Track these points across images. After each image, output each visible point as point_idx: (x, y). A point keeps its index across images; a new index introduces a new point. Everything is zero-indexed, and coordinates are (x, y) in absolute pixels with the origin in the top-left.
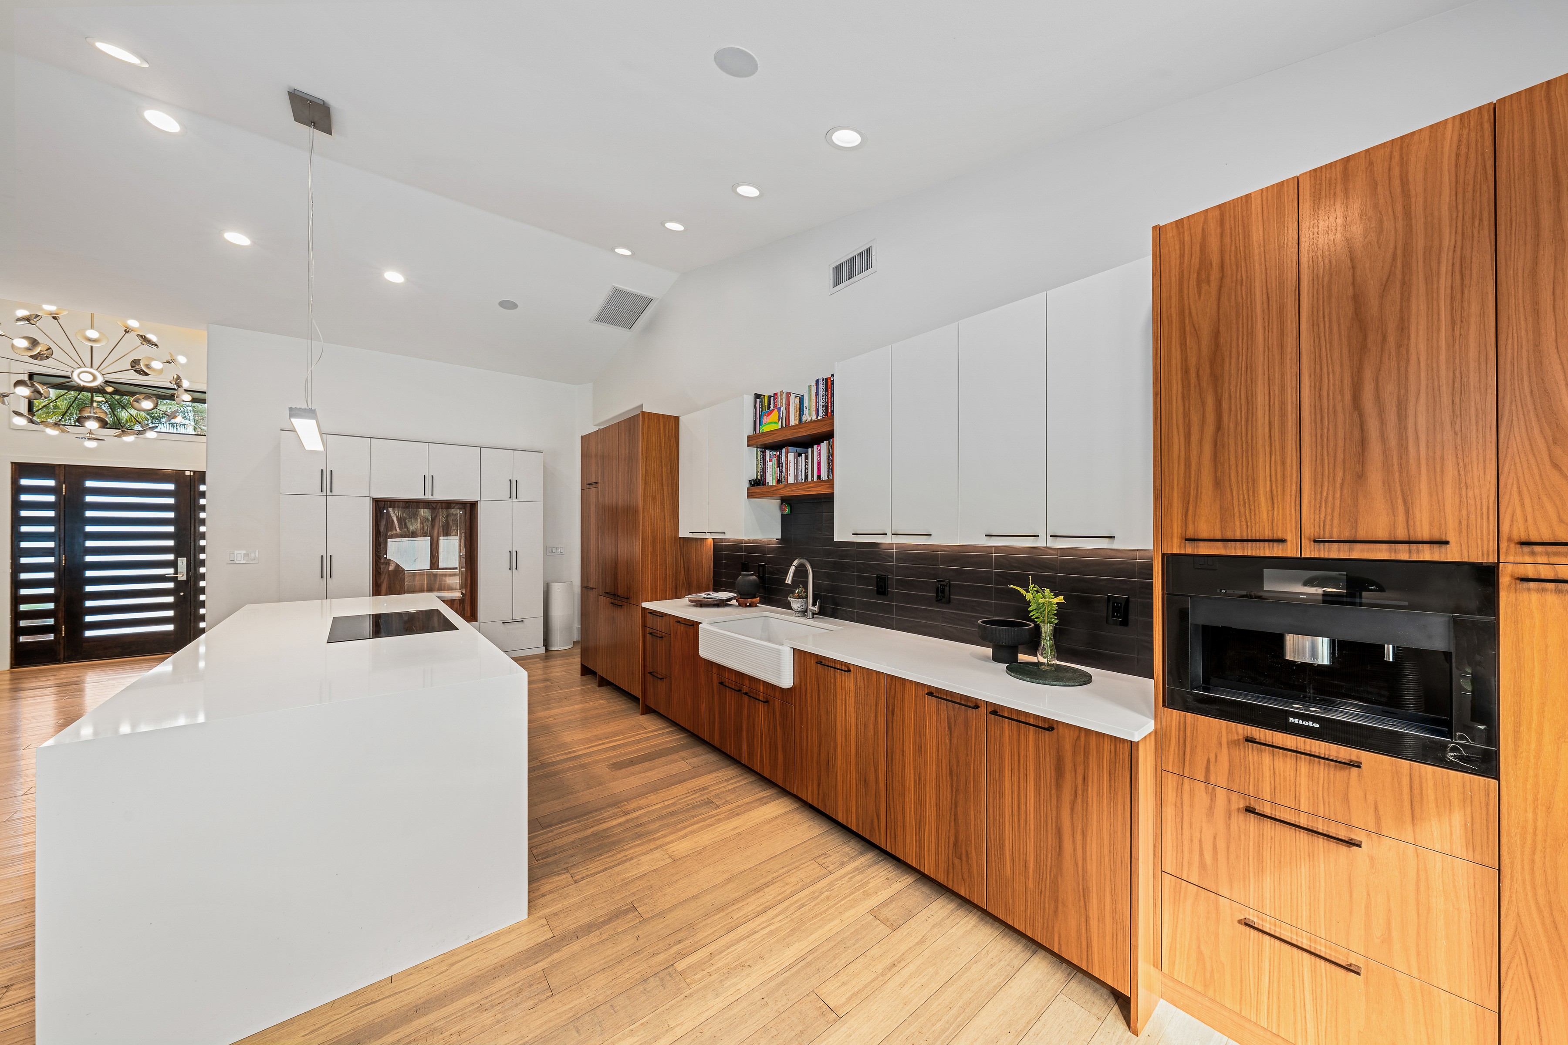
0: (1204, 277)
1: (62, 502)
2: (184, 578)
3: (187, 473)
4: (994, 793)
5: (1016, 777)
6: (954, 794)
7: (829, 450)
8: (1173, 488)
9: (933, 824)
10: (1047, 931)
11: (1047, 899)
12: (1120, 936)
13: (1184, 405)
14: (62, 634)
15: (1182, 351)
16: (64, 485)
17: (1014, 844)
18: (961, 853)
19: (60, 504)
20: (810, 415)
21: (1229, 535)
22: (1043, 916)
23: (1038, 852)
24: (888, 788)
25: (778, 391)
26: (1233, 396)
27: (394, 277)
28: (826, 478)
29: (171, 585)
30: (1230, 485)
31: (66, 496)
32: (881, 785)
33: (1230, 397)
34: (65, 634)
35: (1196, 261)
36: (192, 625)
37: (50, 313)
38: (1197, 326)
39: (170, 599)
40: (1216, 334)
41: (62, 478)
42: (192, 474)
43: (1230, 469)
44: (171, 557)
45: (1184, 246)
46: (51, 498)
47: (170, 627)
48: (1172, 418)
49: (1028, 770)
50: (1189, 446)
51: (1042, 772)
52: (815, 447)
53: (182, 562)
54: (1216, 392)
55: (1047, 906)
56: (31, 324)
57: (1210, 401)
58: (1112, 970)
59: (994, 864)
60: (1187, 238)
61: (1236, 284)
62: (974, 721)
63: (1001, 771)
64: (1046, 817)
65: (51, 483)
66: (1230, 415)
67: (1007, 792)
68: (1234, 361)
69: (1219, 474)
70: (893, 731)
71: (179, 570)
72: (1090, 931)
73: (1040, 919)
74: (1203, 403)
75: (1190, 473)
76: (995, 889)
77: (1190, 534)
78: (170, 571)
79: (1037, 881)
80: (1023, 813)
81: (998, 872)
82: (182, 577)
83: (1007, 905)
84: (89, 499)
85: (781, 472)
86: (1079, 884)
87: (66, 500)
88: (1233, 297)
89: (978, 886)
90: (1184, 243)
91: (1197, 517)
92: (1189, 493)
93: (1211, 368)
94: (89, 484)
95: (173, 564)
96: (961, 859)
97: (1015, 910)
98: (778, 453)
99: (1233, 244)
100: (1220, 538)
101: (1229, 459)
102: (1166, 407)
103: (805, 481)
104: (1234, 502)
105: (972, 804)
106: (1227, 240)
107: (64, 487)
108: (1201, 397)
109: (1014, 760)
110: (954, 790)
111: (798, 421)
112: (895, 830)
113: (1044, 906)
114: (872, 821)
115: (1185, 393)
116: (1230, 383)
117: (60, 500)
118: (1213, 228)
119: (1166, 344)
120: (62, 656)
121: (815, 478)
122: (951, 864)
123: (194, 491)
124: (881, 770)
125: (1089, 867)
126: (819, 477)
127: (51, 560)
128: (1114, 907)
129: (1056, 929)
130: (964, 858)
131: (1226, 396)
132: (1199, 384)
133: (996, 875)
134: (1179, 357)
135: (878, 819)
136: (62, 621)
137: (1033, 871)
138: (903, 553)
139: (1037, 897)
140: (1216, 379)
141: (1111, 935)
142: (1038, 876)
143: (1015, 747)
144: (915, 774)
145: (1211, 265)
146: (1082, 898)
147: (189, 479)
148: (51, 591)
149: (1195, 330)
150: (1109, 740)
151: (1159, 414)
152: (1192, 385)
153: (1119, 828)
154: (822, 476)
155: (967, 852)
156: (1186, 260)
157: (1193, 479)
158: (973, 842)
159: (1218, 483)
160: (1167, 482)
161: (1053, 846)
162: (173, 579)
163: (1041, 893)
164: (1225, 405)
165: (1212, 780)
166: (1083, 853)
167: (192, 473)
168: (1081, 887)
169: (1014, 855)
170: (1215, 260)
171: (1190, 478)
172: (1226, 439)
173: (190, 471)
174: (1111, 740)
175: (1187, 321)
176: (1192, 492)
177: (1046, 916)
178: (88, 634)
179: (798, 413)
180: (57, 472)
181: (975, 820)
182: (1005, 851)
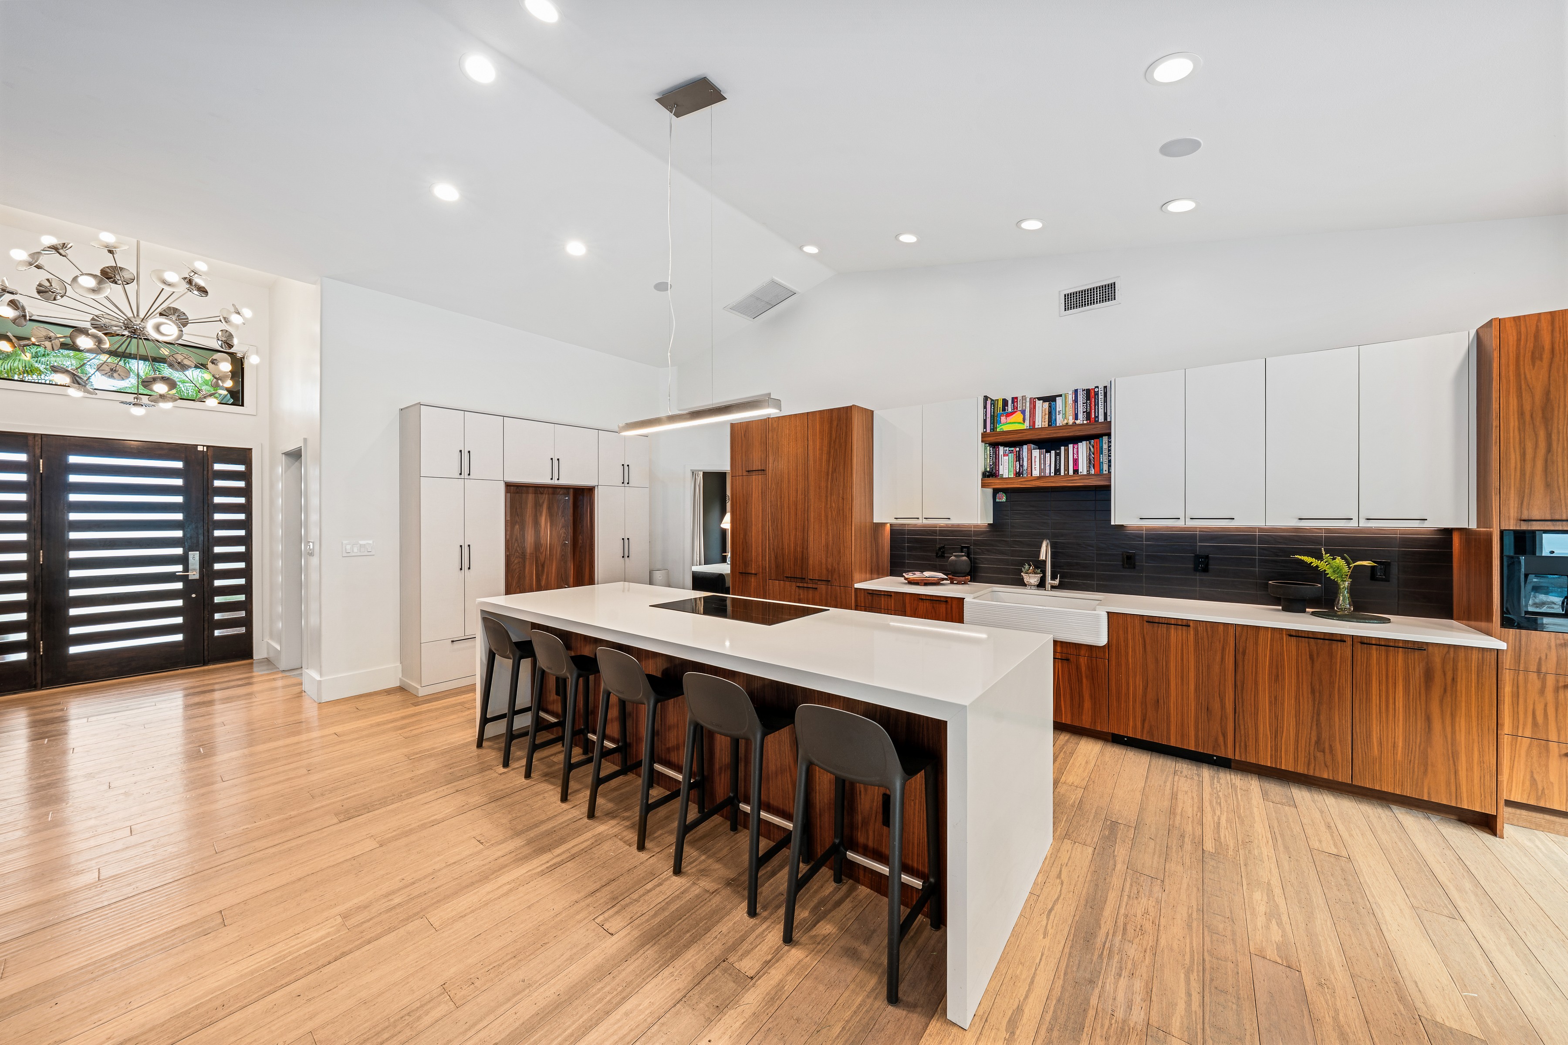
0: (1537, 355)
1: (38, 482)
2: (197, 577)
3: (200, 448)
4: (1360, 700)
5: (1384, 686)
6: (1316, 706)
7: (1090, 449)
8: (1510, 487)
9: (1291, 730)
10: (1416, 787)
11: (1416, 766)
12: (1487, 777)
13: (1520, 435)
14: (40, 652)
15: (1518, 400)
16: (41, 461)
17: (1382, 733)
18: (1324, 748)
19: (35, 484)
20: (1065, 417)
21: (1557, 517)
22: (1413, 777)
23: (1407, 734)
24: (1237, 711)
25: (1019, 395)
26: (1561, 432)
27: (576, 248)
28: (1085, 473)
29: (179, 586)
30: (1558, 487)
31: (43, 475)
32: (1228, 711)
33: (1559, 433)
34: (43, 652)
35: (1530, 345)
36: (206, 633)
37: (106, 245)
38: (1531, 386)
39: (179, 603)
40: (1547, 393)
41: (38, 451)
42: (205, 450)
43: (1558, 477)
44: (179, 551)
45: (1521, 335)
46: (22, 477)
47: (179, 637)
48: (1509, 443)
49: (1397, 679)
50: (1524, 462)
51: (1411, 679)
52: (1071, 446)
53: (194, 557)
54: (1547, 428)
55: (1416, 770)
56: (61, 254)
57: (1542, 434)
58: (1479, 801)
59: (1360, 750)
60: (1523, 329)
61: (1564, 363)
62: (1339, 651)
63: (1368, 683)
64: (1416, 710)
65: (22, 457)
66: (1558, 444)
67: (1374, 697)
68: (1562, 409)
69: (1549, 479)
70: (1244, 668)
71: (190, 567)
72: (1459, 779)
73: (1409, 780)
74: (1536, 435)
75: (1525, 478)
76: (1361, 767)
77: (1525, 517)
78: (178, 568)
79: (1406, 754)
80: (1391, 710)
81: (1364, 755)
82: (194, 575)
83: (1375, 776)
84: (73, 478)
85: (1021, 466)
86: (1448, 750)
87: (44, 479)
88: (1561, 370)
89: (1342, 768)
90: (1520, 332)
91: (1531, 506)
92: (1524, 491)
93: (1543, 413)
94: (73, 459)
95: (183, 560)
96: (1324, 752)
97: (1383, 779)
98: (1018, 449)
99: (1562, 338)
100: (1550, 518)
101: (1557, 471)
102: (1504, 435)
103: (1055, 474)
104: (1562, 497)
105: (1337, 713)
106: (1557, 334)
107: (41, 463)
108: (1534, 431)
109: (1382, 675)
110: (1317, 703)
111: (1047, 423)
112: (1245, 742)
113: (1413, 770)
114: (1216, 740)
115: (1521, 427)
116: (1558, 424)
117: (35, 480)
118: (1545, 325)
119: (1504, 395)
120: (39, 680)
121: (1071, 472)
122: (1312, 757)
123: (208, 471)
124: (1229, 700)
125: (1458, 737)
126: (1076, 471)
127: (23, 557)
128: (1481, 759)
129: (1426, 784)
130: (1327, 751)
131: (1555, 431)
132: (1533, 423)
133: (1362, 757)
134: (1515, 404)
135: (1224, 735)
136: (38, 635)
137: (1402, 748)
138: (1155, 534)
139: (1406, 765)
140: (1547, 420)
141: (1479, 778)
142: (1407, 751)
143: (1383, 665)
144: (1270, 697)
145: (1544, 349)
146: (1451, 759)
147: (201, 455)
148: (22, 596)
149: (1530, 388)
150: (1477, 652)
151: (1498, 440)
152: (1527, 423)
153: (1486, 708)
154: (1080, 470)
155: (1331, 746)
156: (1522, 343)
157: (1527, 482)
158: (1337, 738)
159: (1548, 486)
160: (1506, 484)
161: (1423, 728)
162: (183, 578)
163: (1410, 762)
164: (1554, 437)
165: (1543, 670)
166: (1452, 729)
167: (205, 448)
168: (1450, 751)
169: (1382, 740)
170: (1547, 346)
171: (1525, 481)
172: (1555, 458)
173: (204, 446)
174: (1479, 651)
175: (1523, 382)
176: (1526, 491)
177: (1415, 777)
178: (73, 650)
179: (1047, 417)
180: (31, 443)
181: (1340, 721)
182: (1373, 739)
